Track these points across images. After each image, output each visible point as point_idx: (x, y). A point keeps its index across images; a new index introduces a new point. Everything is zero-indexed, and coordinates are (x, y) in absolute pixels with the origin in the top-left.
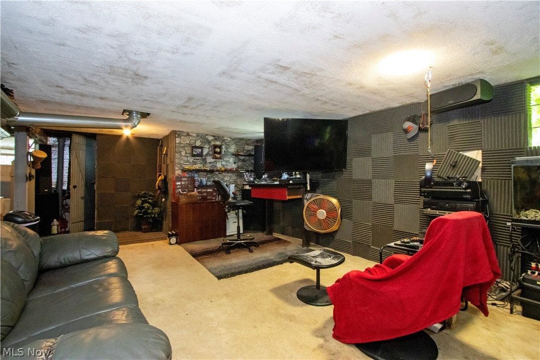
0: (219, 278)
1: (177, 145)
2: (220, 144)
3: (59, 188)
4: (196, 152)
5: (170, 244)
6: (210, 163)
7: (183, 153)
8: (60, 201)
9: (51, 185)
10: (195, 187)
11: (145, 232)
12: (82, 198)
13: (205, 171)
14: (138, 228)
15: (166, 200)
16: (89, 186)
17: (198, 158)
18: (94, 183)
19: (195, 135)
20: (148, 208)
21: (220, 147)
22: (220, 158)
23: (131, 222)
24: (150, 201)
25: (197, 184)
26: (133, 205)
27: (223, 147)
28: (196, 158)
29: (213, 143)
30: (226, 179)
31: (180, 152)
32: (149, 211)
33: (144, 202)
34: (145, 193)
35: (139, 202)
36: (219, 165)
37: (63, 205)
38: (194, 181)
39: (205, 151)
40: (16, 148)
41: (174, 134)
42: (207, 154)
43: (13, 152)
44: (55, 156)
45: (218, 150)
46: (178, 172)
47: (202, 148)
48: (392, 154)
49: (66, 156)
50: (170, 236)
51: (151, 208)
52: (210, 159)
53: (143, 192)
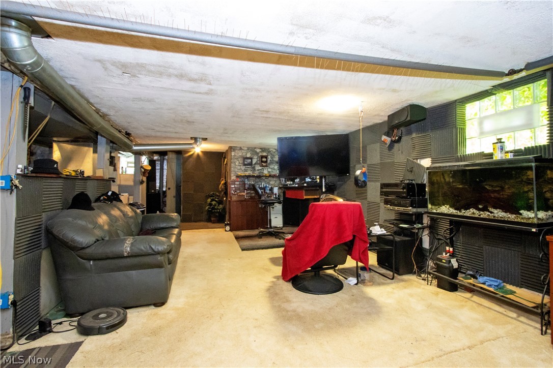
0: (243, 250)
1: (232, 157)
2: (266, 154)
3: (161, 190)
4: (247, 162)
5: (226, 231)
6: (258, 170)
7: (237, 164)
8: (161, 199)
9: (156, 187)
10: (245, 189)
11: (213, 223)
12: (174, 197)
13: (253, 176)
14: (209, 220)
15: (227, 198)
16: (178, 188)
17: (248, 166)
18: (181, 186)
19: (246, 149)
20: (215, 205)
21: (266, 157)
22: (266, 166)
23: (204, 216)
24: (216, 199)
25: (247, 186)
26: (206, 203)
27: (269, 157)
28: (247, 166)
29: (260, 154)
30: (271, 183)
31: (235, 163)
32: (216, 207)
33: (212, 200)
34: (213, 194)
35: (209, 200)
36: (266, 172)
37: (163, 201)
38: (245, 184)
39: (254, 161)
40: (135, 163)
41: (231, 149)
42: (255, 163)
43: (133, 165)
44: (158, 167)
45: (264, 159)
46: (233, 178)
47: (251, 159)
48: (379, 162)
49: (165, 167)
50: (226, 225)
51: (217, 205)
52: (258, 167)
53: (212, 193)
